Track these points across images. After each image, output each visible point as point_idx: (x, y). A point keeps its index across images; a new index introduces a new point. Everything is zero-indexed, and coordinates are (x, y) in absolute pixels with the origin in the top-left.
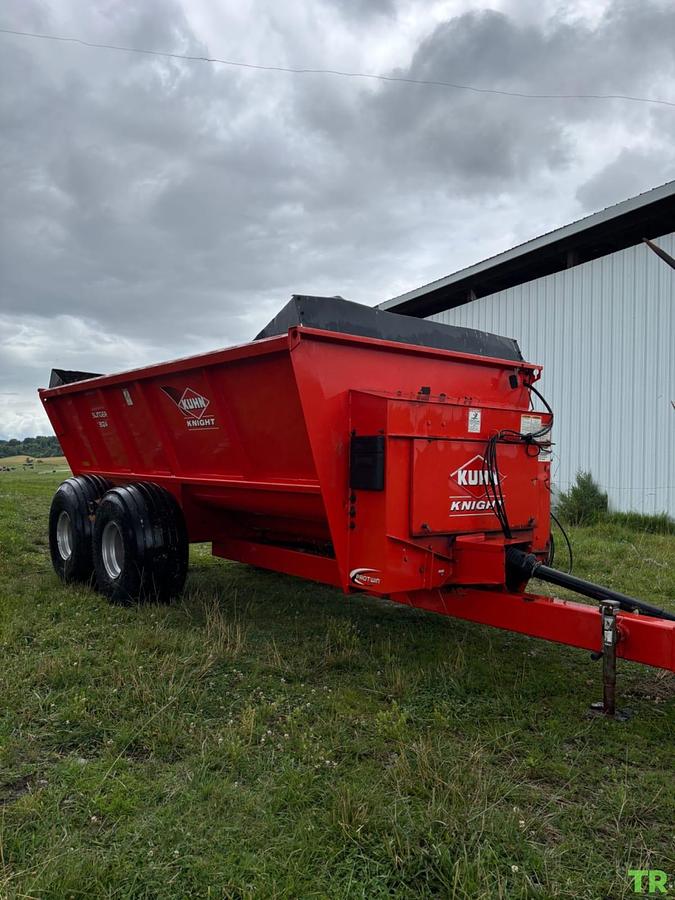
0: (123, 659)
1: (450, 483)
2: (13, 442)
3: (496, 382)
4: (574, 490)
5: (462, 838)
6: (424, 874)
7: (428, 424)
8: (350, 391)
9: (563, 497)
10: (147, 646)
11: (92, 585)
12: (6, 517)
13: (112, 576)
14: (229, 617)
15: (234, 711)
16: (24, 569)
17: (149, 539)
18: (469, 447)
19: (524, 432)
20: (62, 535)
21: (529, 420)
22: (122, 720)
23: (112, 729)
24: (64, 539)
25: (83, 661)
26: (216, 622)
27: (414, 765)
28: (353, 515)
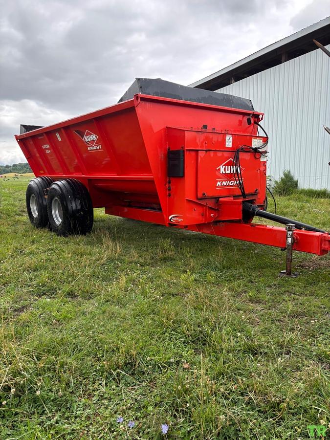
0: (64, 258)
1: (217, 173)
2: (7, 167)
3: (240, 122)
4: (282, 179)
5: (217, 324)
6: (199, 338)
7: (206, 143)
8: (167, 127)
9: (276, 182)
10: (75, 253)
11: (49, 228)
12: (7, 200)
13: (58, 223)
14: (114, 240)
15: (116, 278)
16: (17, 222)
17: (74, 205)
18: (226, 154)
19: (254, 146)
20: (33, 206)
21: (256, 140)
22: (65, 283)
23: (61, 287)
24: (34, 208)
25: (46, 260)
26: (108, 242)
27: (197, 298)
28: (170, 190)
